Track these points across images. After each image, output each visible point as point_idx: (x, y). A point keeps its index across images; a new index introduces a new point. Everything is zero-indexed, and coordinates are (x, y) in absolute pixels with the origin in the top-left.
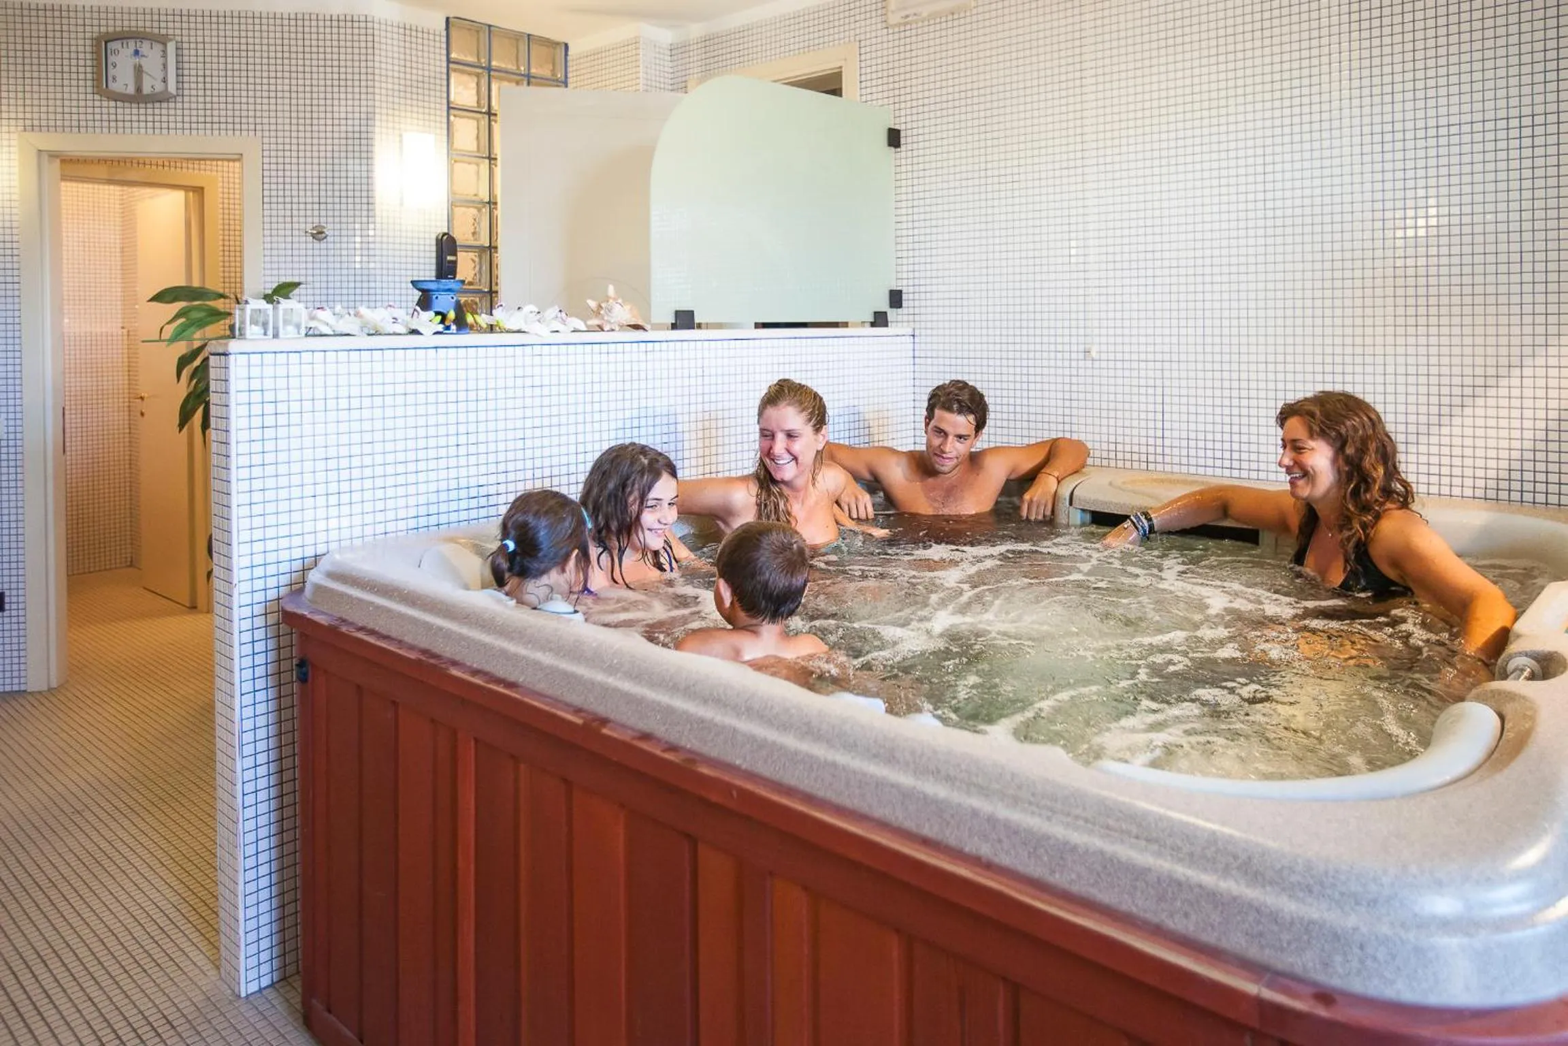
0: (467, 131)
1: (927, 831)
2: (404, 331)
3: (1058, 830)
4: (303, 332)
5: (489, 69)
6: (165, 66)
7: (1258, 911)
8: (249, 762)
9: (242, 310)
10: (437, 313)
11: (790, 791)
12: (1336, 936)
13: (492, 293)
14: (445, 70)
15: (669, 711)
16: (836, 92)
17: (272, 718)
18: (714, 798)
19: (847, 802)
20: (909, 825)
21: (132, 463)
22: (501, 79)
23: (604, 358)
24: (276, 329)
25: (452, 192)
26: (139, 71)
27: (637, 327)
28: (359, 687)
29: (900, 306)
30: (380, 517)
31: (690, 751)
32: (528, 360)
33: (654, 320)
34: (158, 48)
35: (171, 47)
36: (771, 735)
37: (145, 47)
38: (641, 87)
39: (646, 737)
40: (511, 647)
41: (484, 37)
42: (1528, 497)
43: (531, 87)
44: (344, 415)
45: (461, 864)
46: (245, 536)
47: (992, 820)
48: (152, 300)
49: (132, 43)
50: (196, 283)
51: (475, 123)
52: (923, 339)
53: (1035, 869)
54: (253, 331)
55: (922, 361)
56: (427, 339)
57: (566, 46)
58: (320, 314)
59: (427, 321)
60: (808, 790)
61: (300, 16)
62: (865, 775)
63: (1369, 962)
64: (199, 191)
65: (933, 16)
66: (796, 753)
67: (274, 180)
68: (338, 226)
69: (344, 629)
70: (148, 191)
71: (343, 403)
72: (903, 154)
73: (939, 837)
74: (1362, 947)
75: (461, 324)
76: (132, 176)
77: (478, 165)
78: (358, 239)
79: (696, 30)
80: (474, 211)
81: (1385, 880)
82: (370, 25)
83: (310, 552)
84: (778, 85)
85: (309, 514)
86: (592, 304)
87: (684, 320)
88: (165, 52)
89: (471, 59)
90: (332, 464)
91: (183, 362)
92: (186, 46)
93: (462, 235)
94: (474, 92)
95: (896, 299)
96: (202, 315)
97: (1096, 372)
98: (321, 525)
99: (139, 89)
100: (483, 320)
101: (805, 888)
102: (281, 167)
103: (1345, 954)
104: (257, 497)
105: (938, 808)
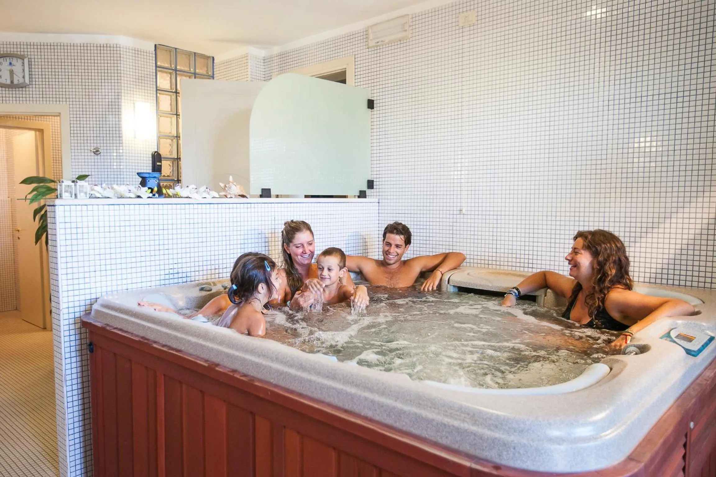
0: (166, 101)
1: (347, 407)
2: (133, 196)
3: (399, 405)
4: (88, 196)
5: (176, 70)
6: (24, 70)
7: (475, 435)
8: (69, 388)
9: (61, 185)
10: (149, 188)
11: (292, 392)
12: (505, 444)
13: (179, 181)
14: (154, 71)
15: (244, 360)
16: (344, 81)
17: (79, 369)
18: (261, 395)
19: (315, 396)
20: (340, 404)
21: (15, 262)
22: (182, 75)
23: (227, 210)
24: (75, 195)
25: (159, 132)
26: (12, 73)
27: (243, 196)
28: (115, 354)
29: (373, 188)
30: (124, 282)
31: (253, 377)
32: (192, 211)
33: (251, 193)
34: (20, 61)
35: (26, 61)
36: (286, 369)
37: (14, 61)
38: (249, 79)
39: (235, 371)
40: (179, 335)
41: (173, 54)
42: (670, 282)
43: (196, 80)
44: (107, 235)
45: (159, 428)
46: (65, 288)
47: (373, 402)
48: (21, 183)
49: (8, 59)
50: (41, 175)
51: (169, 97)
52: (383, 204)
53: (389, 421)
54: (66, 195)
55: (383, 215)
56: (145, 200)
57: (213, 58)
58: (96, 188)
59: (144, 192)
60: (300, 392)
61: (85, 45)
62: (323, 384)
63: (517, 454)
64: (41, 131)
65: (390, 42)
66: (295, 376)
67: (75, 125)
68: (105, 148)
69: (108, 328)
70: (18, 131)
71: (107, 229)
72: (375, 113)
73: (352, 409)
74: (514, 449)
75: (160, 193)
76: (9, 124)
77: (171, 118)
78: (115, 154)
79: (276, 50)
80: (169, 141)
81: (527, 423)
82: (118, 49)
83: (94, 296)
84: (314, 78)
85: (93, 280)
86: (222, 185)
87: (266, 193)
88: (23, 63)
89: (167, 65)
90: (102, 257)
91: (36, 212)
92: (33, 60)
93: (164, 153)
94: (169, 82)
95: (370, 184)
96: (44, 190)
97: (465, 220)
98: (98, 285)
99: (12, 82)
100: (171, 192)
101: (298, 433)
102: (78, 119)
103: (507, 451)
104: (70, 271)
105: (352, 397)
